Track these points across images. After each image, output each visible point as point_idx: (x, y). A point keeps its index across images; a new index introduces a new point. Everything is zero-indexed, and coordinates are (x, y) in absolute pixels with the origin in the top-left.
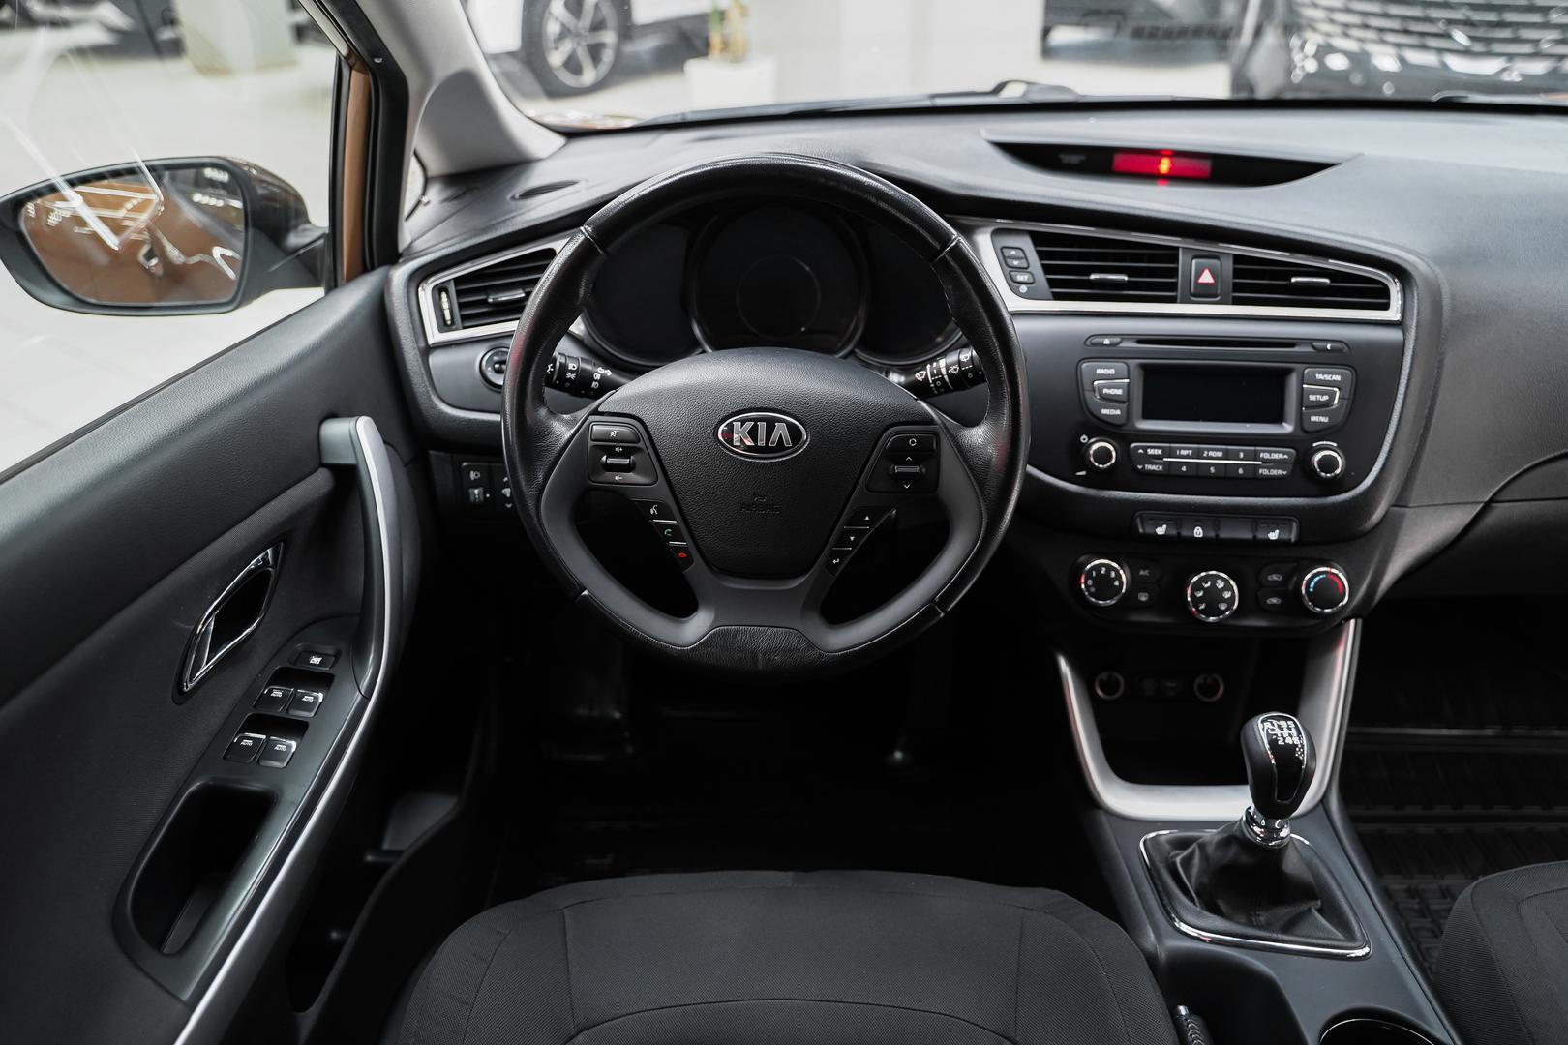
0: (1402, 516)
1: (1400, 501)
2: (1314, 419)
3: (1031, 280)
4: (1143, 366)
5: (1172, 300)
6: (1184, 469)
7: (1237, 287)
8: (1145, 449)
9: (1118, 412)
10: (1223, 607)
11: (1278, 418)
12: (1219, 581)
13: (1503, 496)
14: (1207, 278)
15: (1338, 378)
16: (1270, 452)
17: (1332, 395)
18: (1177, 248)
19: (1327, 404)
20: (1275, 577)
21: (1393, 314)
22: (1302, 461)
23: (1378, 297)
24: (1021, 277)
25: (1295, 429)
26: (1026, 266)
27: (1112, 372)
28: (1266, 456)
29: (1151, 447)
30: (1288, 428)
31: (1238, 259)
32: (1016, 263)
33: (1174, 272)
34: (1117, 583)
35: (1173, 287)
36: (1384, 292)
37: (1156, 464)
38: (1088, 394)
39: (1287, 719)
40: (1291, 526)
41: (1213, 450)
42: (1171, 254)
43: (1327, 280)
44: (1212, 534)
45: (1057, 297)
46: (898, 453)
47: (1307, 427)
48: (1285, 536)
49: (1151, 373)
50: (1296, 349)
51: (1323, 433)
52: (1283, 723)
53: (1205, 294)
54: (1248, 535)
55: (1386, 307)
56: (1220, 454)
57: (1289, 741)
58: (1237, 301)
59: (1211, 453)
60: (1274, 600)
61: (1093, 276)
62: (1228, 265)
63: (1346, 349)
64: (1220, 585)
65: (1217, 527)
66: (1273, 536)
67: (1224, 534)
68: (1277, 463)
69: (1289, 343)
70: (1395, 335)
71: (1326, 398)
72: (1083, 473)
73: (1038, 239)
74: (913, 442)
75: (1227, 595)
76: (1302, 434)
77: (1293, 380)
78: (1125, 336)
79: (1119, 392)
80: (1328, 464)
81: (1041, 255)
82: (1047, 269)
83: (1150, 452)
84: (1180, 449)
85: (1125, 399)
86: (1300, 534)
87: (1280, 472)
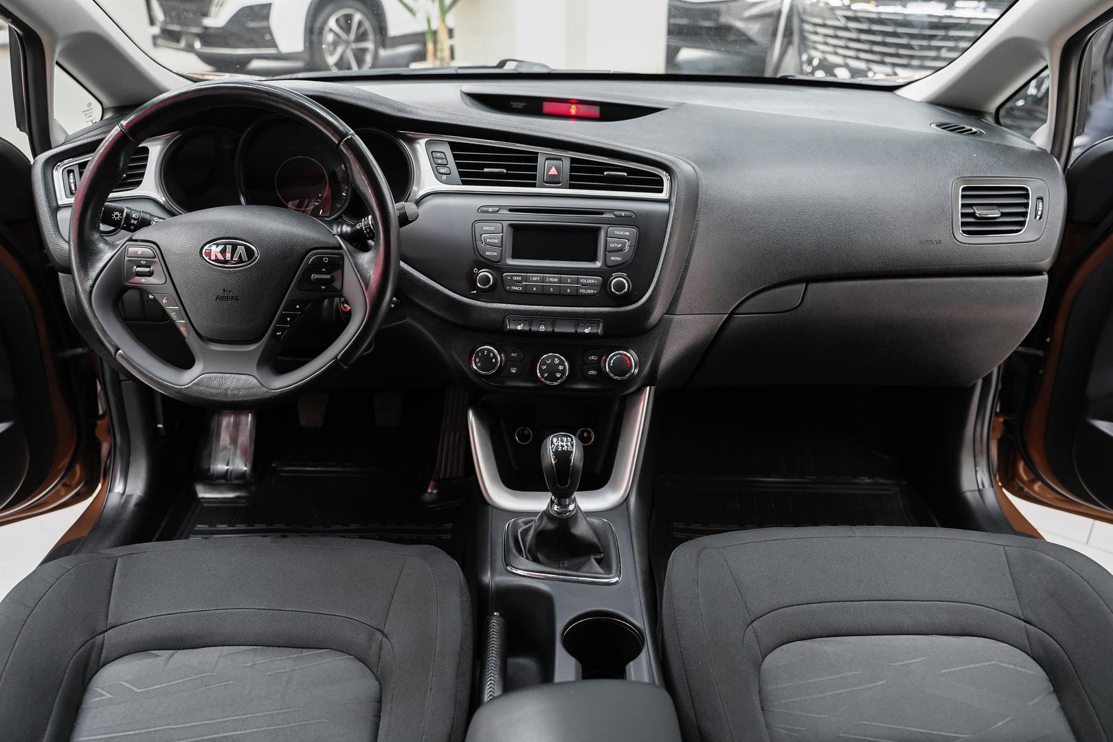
0: (670, 321)
1: (671, 309)
2: (612, 258)
3: (449, 172)
4: (511, 226)
5: (534, 185)
6: (535, 289)
7: (572, 178)
8: (512, 276)
9: (496, 254)
10: (558, 375)
11: (593, 259)
12: (556, 359)
13: (740, 310)
14: (553, 171)
15: (628, 233)
16: (586, 279)
17: (624, 245)
18: (537, 153)
19: (621, 250)
20: (593, 358)
21: (664, 195)
22: (605, 285)
23: (657, 185)
24: (442, 170)
25: (602, 265)
26: (446, 163)
27: (492, 228)
28: (584, 281)
29: (515, 276)
30: (598, 264)
31: (573, 160)
32: (440, 161)
33: (535, 169)
34: (494, 361)
35: (534, 178)
36: (661, 182)
37: (518, 286)
38: (478, 242)
39: (567, 436)
40: (599, 326)
41: (552, 277)
42: (533, 157)
43: (626, 174)
44: (550, 329)
45: (464, 183)
46: (317, 266)
47: (609, 264)
48: (595, 331)
49: (516, 229)
50: (604, 216)
51: (618, 267)
52: (565, 439)
53: (553, 181)
54: (572, 330)
55: (661, 191)
56: (556, 280)
57: (565, 448)
58: (572, 187)
59: (551, 279)
60: (593, 372)
61: (486, 170)
62: (566, 165)
63: (634, 216)
64: (557, 361)
65: (554, 325)
66: (587, 331)
67: (557, 330)
68: (591, 286)
69: (599, 212)
70: (665, 207)
71: (620, 245)
72: (475, 292)
73: (453, 146)
74: (326, 260)
75: (561, 368)
76: (607, 268)
77: (602, 233)
78: (501, 207)
79: (496, 241)
80: (620, 286)
81: (456, 157)
82: (459, 166)
83: (515, 278)
84: (532, 277)
85: (500, 245)
86: (605, 329)
87: (592, 291)
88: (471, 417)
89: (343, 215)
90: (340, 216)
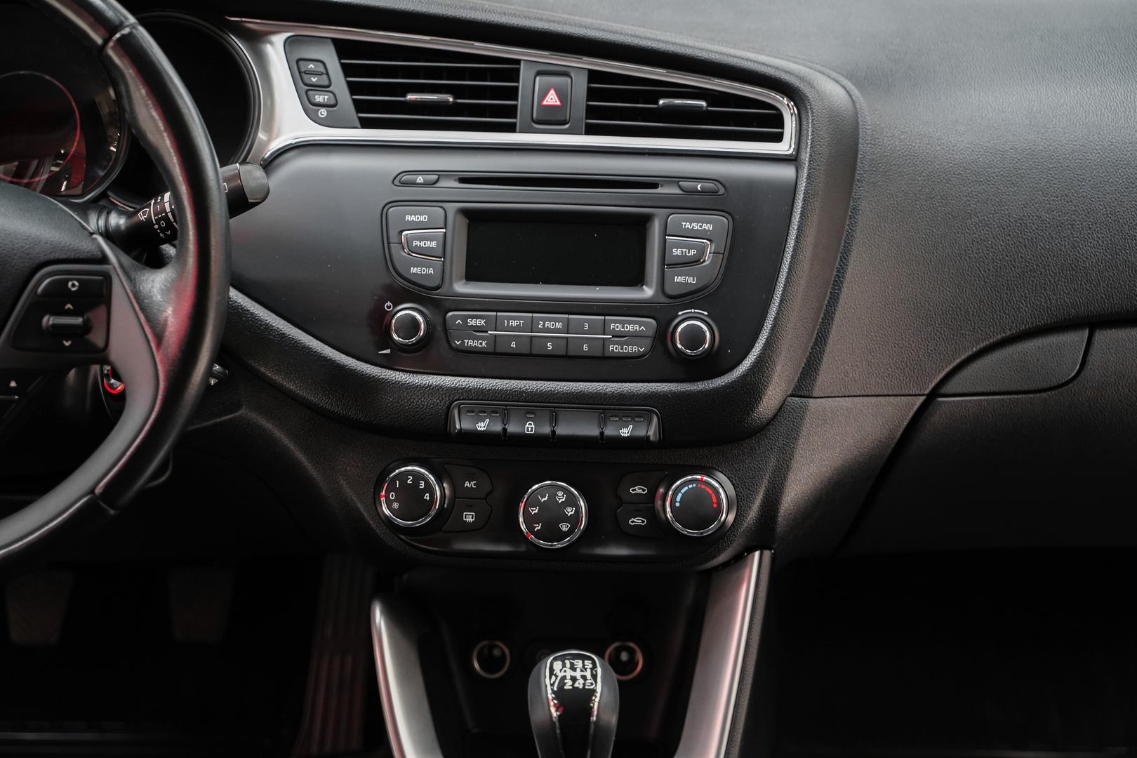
0: (803, 410)
1: (803, 387)
2: (677, 279)
3: (333, 102)
4: (466, 213)
5: (511, 128)
6: (513, 345)
7: (591, 112)
8: (465, 319)
9: (431, 271)
10: (565, 527)
11: (637, 280)
12: (560, 494)
13: (950, 387)
14: (552, 99)
15: (709, 227)
16: (623, 323)
17: (702, 250)
18: (518, 62)
19: (696, 261)
20: (638, 490)
21: (783, 148)
22: (662, 335)
23: (769, 125)
24: (319, 98)
25: (656, 292)
26: (326, 83)
27: (424, 218)
28: (617, 327)
29: (473, 317)
30: (648, 292)
31: (594, 76)
32: (314, 80)
33: (513, 93)
34: (427, 497)
35: (512, 112)
36: (778, 120)
37: (478, 338)
38: (394, 247)
39: (584, 658)
40: (650, 421)
41: (550, 320)
42: (510, 71)
43: (704, 104)
44: (546, 430)
45: (366, 124)
46: (56, 299)
47: (669, 291)
48: (641, 432)
49: (475, 218)
50: (659, 190)
51: (689, 298)
52: (579, 663)
53: (552, 120)
54: (593, 431)
55: (778, 138)
56: (559, 325)
57: (579, 684)
58: (591, 130)
59: (548, 324)
60: (638, 521)
61: (411, 97)
62: (581, 85)
63: (722, 191)
64: (561, 497)
65: (554, 420)
66: (625, 432)
67: (563, 430)
68: (634, 337)
69: (649, 183)
70: (787, 172)
71: (693, 252)
72: (388, 351)
73: (343, 48)
74: (73, 285)
75: (570, 511)
76: (663, 299)
77: (656, 228)
78: (442, 174)
79: (433, 244)
80: (694, 338)
81: (347, 70)
82: (354, 88)
83: (471, 322)
84: (509, 319)
85: (440, 253)
86: (662, 428)
87: (635, 349)
88: (379, 618)
89: (110, 193)
90: (104, 195)
